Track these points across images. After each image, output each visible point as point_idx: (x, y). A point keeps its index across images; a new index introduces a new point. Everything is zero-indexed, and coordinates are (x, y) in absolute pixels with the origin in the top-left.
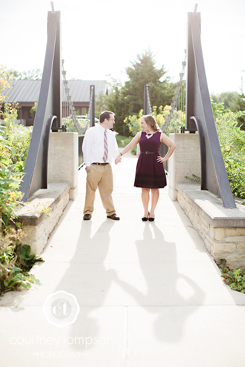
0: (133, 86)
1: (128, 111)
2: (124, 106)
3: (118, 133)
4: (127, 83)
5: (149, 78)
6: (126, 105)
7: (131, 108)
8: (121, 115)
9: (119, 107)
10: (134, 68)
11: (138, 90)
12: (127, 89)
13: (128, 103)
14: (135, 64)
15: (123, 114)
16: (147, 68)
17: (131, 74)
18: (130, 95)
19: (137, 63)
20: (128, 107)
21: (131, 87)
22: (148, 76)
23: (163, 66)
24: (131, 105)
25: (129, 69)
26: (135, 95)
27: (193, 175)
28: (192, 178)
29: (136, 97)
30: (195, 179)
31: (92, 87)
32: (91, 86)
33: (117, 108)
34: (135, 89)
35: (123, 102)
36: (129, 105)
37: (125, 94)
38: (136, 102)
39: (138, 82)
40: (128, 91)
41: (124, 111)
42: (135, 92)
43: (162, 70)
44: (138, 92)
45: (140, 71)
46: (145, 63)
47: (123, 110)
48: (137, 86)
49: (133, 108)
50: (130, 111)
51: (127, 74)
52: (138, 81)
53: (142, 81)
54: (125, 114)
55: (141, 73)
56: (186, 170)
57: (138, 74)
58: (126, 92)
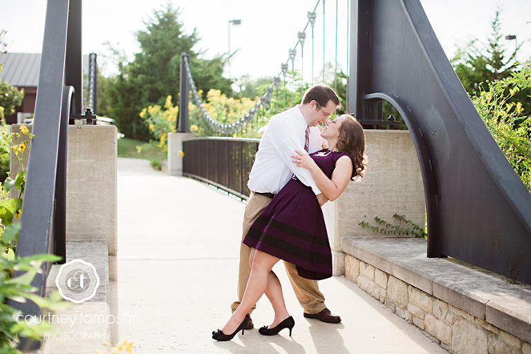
0: (149, 60)
1: (141, 100)
2: (135, 92)
3: (123, 136)
4: (138, 56)
5: (175, 48)
6: (138, 90)
7: (146, 94)
8: (130, 107)
9: (126, 94)
10: (149, 33)
11: (156, 67)
12: (139, 66)
13: (141, 87)
14: (151, 26)
15: (132, 104)
16: (171, 32)
17: (145, 41)
18: (143, 73)
19: (154, 25)
20: (140, 93)
21: (145, 62)
22: (173, 45)
23: (195, 30)
24: (145, 91)
25: (142, 33)
26: (152, 75)
27: (377, 219)
28: (374, 224)
29: (153, 78)
30: (381, 227)
31: (93, 57)
32: (91, 54)
33: (123, 96)
34: (152, 65)
35: (133, 85)
36: (142, 90)
37: (135, 73)
38: (155, 86)
39: (156, 54)
40: (139, 69)
41: (134, 100)
42: (152, 69)
43: (193, 36)
44: (156, 70)
45: (159, 37)
46: (167, 23)
47: (132, 97)
48: (155, 60)
49: (149, 94)
50: (144, 99)
51: (139, 41)
52: (157, 51)
53: (163, 52)
54: (136, 104)
55: (161, 39)
56: (362, 209)
57: (155, 41)
58: (136, 70)
